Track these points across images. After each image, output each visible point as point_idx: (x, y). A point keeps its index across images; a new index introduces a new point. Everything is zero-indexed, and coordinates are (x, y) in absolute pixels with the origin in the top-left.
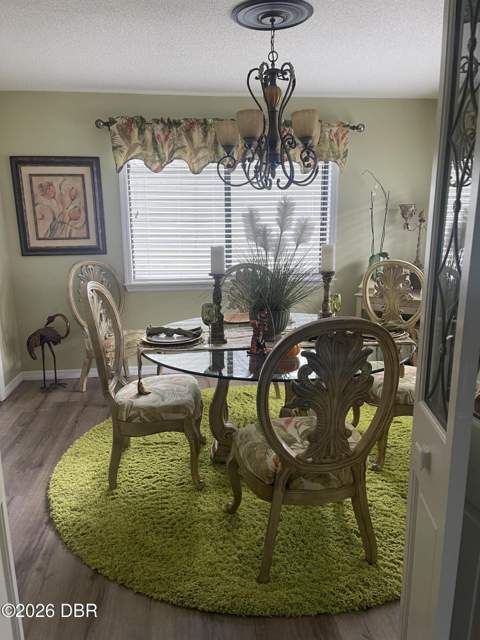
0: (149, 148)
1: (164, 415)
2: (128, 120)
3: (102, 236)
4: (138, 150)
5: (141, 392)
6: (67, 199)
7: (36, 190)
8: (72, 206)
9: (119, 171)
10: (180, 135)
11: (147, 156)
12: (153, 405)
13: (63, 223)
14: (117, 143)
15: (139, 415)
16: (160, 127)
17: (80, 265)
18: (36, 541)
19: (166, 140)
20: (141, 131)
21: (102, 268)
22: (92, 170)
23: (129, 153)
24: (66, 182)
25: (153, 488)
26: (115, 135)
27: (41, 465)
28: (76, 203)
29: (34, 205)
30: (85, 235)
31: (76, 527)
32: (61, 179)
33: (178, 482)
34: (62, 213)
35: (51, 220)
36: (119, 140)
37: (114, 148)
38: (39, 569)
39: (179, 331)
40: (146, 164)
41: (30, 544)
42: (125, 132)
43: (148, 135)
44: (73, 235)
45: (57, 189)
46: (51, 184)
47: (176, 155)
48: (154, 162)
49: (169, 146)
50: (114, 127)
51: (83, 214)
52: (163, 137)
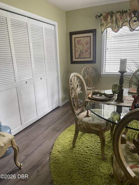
0: (114, 23)
1: (91, 127)
2: (107, 14)
3: (95, 57)
4: (110, 24)
5: (87, 116)
6: (85, 45)
7: (76, 43)
8: (86, 47)
9: (102, 33)
10: (127, 16)
11: (113, 26)
12: (89, 122)
13: (83, 53)
14: (102, 23)
15: (83, 125)
16: (119, 14)
17: (86, 67)
18: (43, 159)
19: (121, 19)
20: (112, 17)
21: (93, 68)
22: (93, 34)
23: (106, 26)
24: (85, 39)
25: (87, 153)
26: (102, 20)
27: (59, 131)
28: (87, 46)
29: (75, 47)
30: (89, 57)
31: (55, 159)
32: (83, 38)
33: (97, 153)
34: (83, 49)
35: (80, 52)
36: (103, 22)
37: (101, 25)
38: (38, 171)
39: (105, 94)
40: (112, 30)
41: (41, 160)
42: (106, 19)
43: (114, 18)
44: (86, 57)
45: (82, 42)
46: (80, 40)
47: (124, 24)
48: (115, 28)
49: (122, 21)
50: (102, 17)
51: (89, 50)
52: (120, 18)
